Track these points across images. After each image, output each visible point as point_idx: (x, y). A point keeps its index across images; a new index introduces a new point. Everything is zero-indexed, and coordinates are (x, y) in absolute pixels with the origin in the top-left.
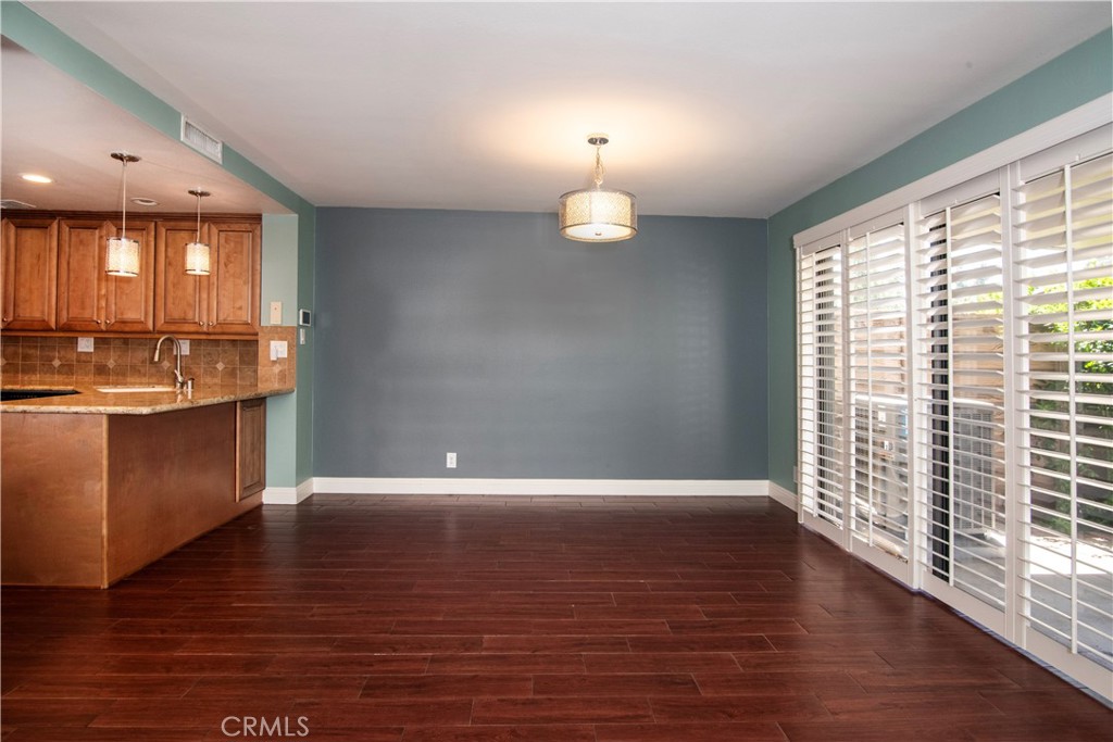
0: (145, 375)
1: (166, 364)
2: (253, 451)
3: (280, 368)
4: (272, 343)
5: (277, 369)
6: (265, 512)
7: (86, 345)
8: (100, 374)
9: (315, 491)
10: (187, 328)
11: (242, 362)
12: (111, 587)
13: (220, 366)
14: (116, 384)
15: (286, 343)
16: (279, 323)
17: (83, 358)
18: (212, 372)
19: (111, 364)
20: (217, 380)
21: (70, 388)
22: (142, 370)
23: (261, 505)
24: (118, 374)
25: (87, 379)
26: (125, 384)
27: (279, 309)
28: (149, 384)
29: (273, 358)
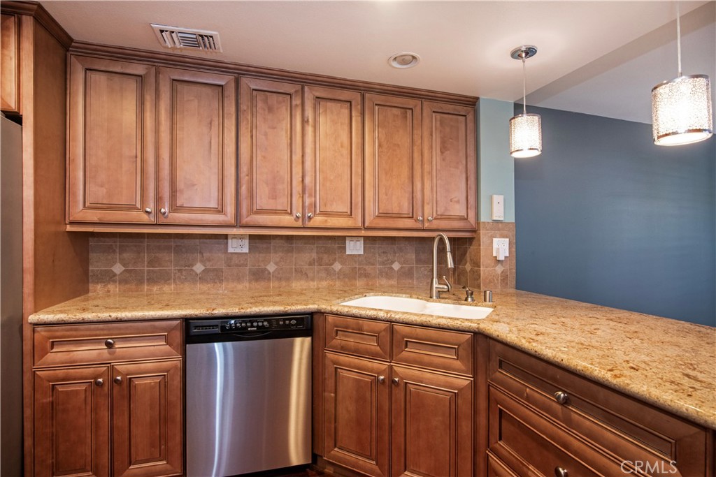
0: (313, 280)
3: (503, 269)
4: (495, 240)
5: (499, 269)
8: (257, 280)
11: (418, 261)
15: (508, 240)
16: (502, 219)
17: (235, 260)
19: (271, 268)
22: (310, 275)
24: (280, 279)
25: (240, 287)
27: (502, 203)
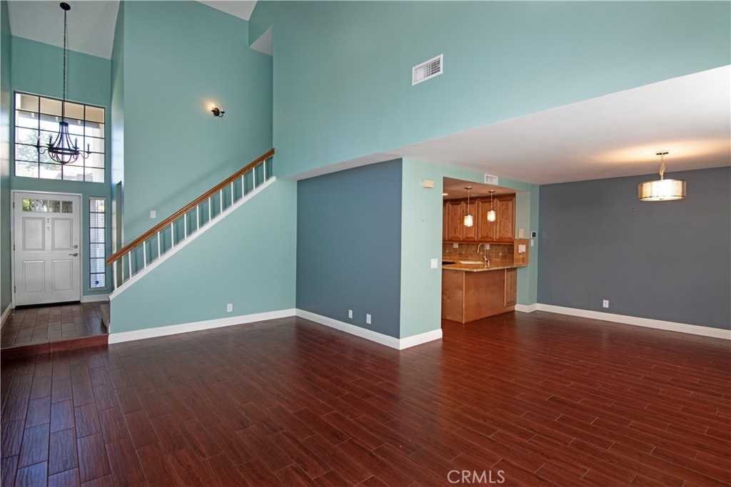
0: (474, 258)
1: (481, 253)
2: (511, 288)
3: (523, 256)
4: (519, 246)
5: (521, 256)
6: (516, 313)
7: (456, 246)
8: (460, 256)
9: (538, 309)
10: (488, 240)
11: (508, 253)
12: (465, 323)
13: (500, 254)
14: (465, 260)
15: (525, 245)
16: (522, 238)
17: (455, 250)
18: (497, 256)
19: (463, 252)
20: (499, 260)
21: (452, 261)
22: (473, 256)
23: (514, 311)
24: (466, 257)
25: (456, 258)
26: (468, 260)
27: (522, 232)
28: (476, 261)
29: (520, 252)
